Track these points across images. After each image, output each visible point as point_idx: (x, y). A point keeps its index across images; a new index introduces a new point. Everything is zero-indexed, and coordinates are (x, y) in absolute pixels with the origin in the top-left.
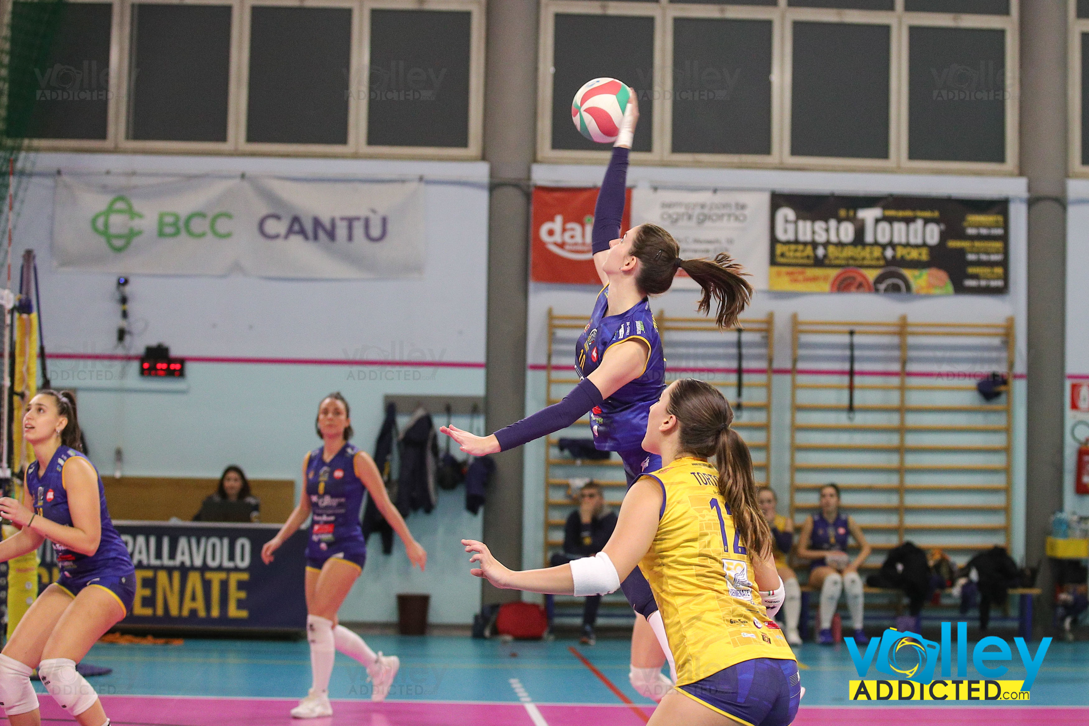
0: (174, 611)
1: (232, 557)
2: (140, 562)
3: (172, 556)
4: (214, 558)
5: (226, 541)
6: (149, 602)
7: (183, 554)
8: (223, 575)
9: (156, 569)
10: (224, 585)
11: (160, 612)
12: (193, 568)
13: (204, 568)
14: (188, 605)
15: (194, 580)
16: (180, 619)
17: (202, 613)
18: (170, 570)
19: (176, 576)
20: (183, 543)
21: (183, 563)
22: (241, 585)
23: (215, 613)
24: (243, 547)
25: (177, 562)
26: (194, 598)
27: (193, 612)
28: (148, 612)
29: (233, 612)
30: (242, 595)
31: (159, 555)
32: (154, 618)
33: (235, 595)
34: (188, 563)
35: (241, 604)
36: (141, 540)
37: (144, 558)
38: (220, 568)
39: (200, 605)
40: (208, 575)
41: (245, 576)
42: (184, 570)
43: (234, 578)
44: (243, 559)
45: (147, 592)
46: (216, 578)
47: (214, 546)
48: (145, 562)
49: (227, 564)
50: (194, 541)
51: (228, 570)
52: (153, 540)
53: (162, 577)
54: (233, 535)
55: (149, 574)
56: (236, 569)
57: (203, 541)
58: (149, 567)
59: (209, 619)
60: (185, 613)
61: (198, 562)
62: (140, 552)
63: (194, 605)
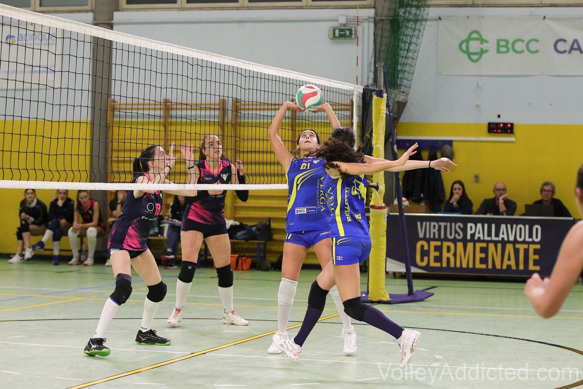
0: (498, 266)
1: (531, 236)
2: (479, 238)
3: (497, 235)
4: (520, 237)
5: (527, 226)
6: (484, 261)
7: (503, 234)
8: (526, 246)
9: (488, 242)
10: (526, 251)
11: (490, 266)
12: (509, 242)
13: (515, 242)
14: (506, 263)
15: (509, 248)
16: (501, 271)
17: (514, 267)
18: (496, 243)
19: (499, 246)
20: (503, 226)
21: (503, 239)
22: (536, 252)
23: (521, 267)
24: (537, 229)
25: (500, 239)
26: (509, 259)
27: (509, 267)
28: (484, 266)
29: (531, 267)
30: (537, 257)
31: (489, 235)
32: (487, 270)
33: (532, 257)
34: (506, 239)
35: (536, 263)
36: (479, 225)
37: (481, 236)
38: (524, 242)
39: (512, 263)
40: (517, 246)
41: (538, 247)
42: (504, 243)
43: (532, 247)
44: (537, 237)
45: (483, 255)
46: (522, 248)
47: (521, 229)
48: (482, 238)
49: (527, 239)
50: (509, 226)
51: (529, 243)
52: (486, 226)
53: (491, 246)
54: (531, 223)
55: (484, 245)
56: (533, 243)
57: (515, 226)
58: (484, 241)
59: (518, 270)
60: (504, 267)
61: (512, 238)
62: (479, 233)
63: (509, 263)
